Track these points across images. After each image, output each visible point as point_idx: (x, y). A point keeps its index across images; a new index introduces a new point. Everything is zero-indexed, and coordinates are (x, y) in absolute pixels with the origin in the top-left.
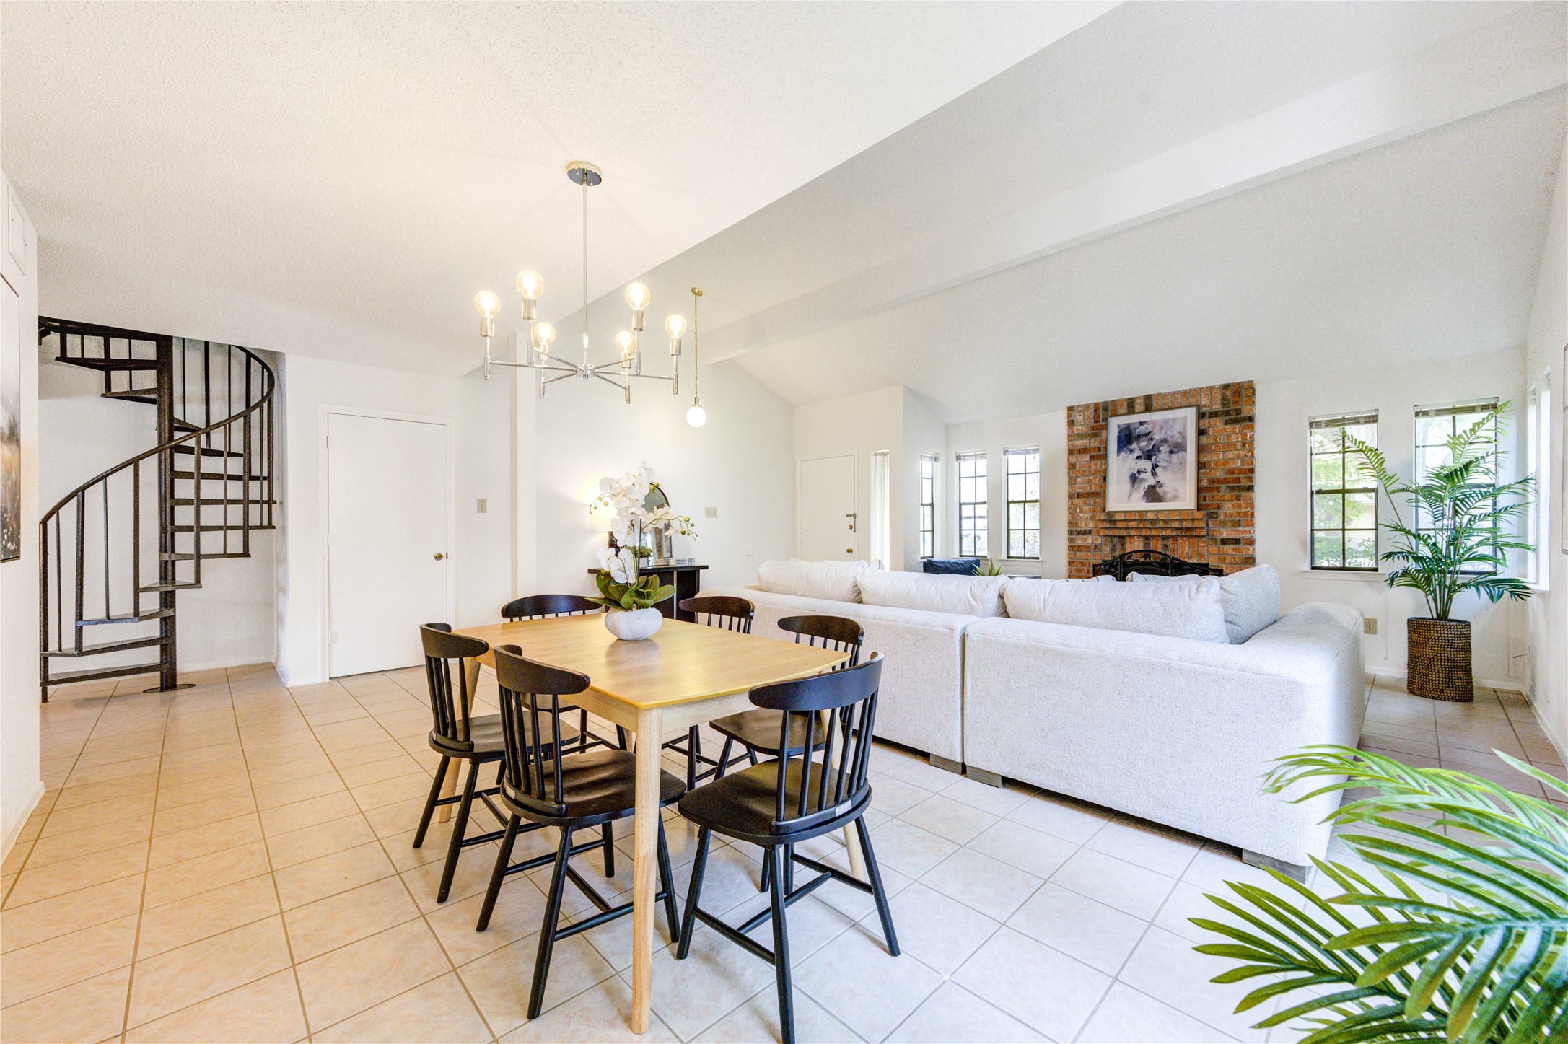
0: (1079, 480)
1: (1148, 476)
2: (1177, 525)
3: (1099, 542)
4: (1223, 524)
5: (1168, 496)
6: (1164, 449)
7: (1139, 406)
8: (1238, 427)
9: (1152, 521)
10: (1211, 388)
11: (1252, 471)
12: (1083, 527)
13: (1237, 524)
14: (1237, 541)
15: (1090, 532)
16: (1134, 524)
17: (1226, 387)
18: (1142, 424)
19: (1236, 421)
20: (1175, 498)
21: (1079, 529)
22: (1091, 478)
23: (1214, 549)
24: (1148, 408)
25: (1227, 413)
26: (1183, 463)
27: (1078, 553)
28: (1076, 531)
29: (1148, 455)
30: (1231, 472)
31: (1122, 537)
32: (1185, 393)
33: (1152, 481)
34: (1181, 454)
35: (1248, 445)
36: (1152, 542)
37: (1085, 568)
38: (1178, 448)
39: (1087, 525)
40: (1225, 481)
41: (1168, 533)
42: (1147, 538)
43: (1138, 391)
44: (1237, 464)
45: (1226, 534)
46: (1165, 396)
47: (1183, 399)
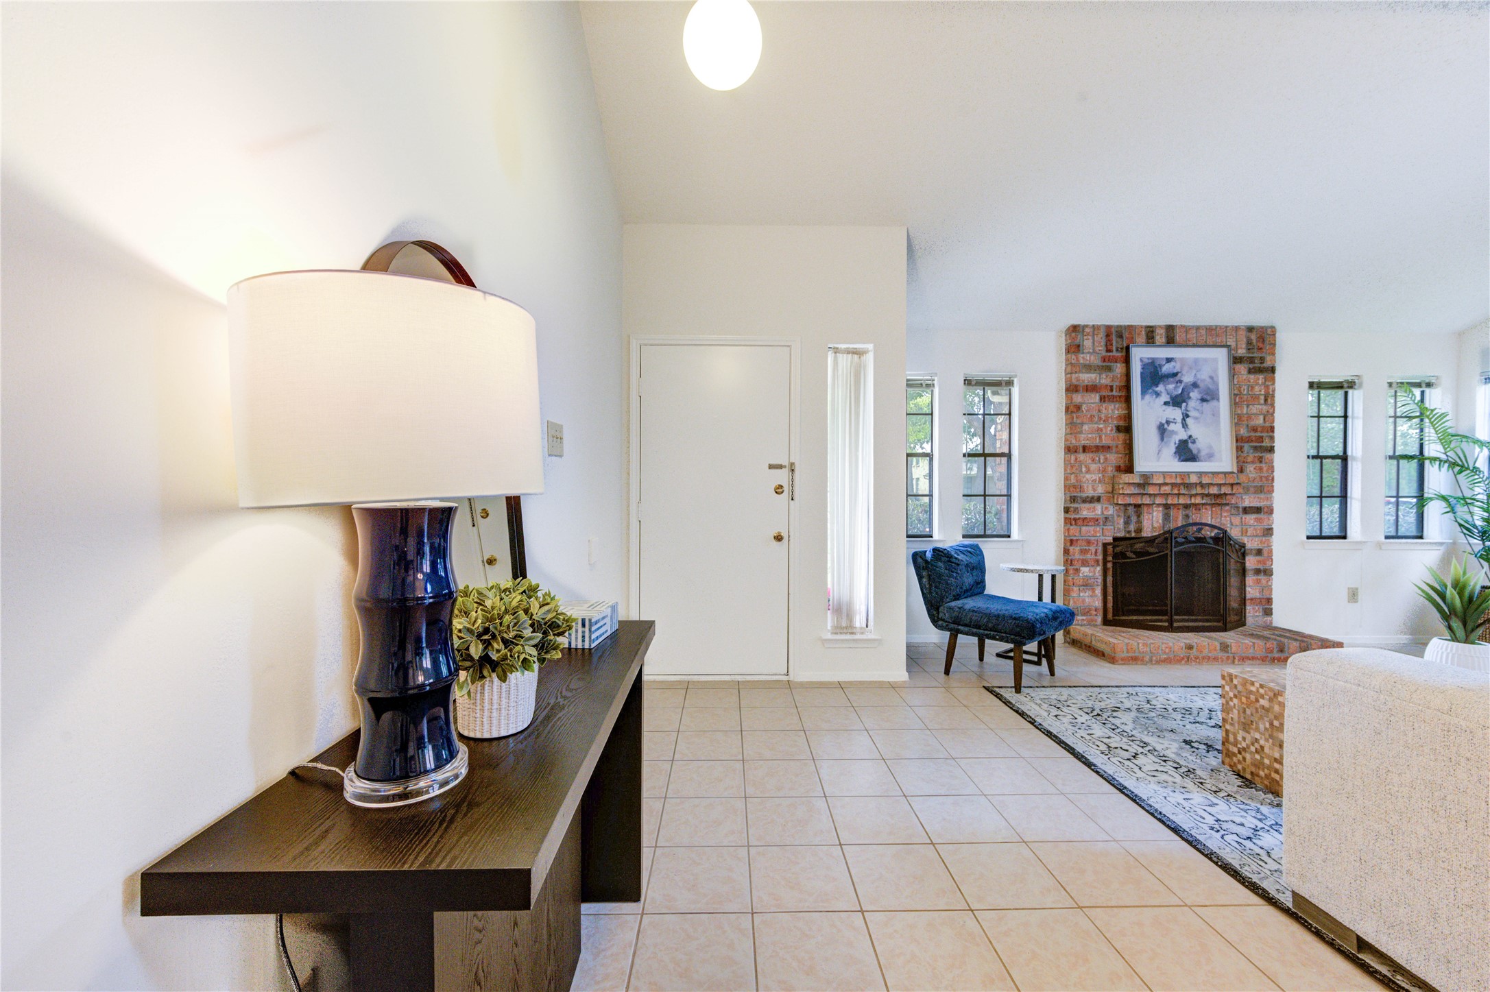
0: (1086, 427)
1: (1178, 427)
2: (1214, 490)
3: (1111, 512)
4: (1247, 490)
5: (1203, 453)
6: (1195, 395)
7: (1160, 337)
8: (1261, 377)
9: (1188, 486)
10: (1237, 328)
11: (1272, 429)
12: (1090, 492)
13: (1258, 490)
14: (1258, 510)
15: (1098, 499)
16: (1167, 489)
17: (1250, 329)
18: (1169, 360)
19: (1260, 370)
20: (1210, 456)
21: (1084, 495)
22: (1101, 426)
23: (1236, 520)
24: (1170, 341)
27: (1084, 528)
28: (1081, 497)
29: (1177, 401)
30: (1255, 430)
31: (1138, 506)
32: (1210, 330)
33: (1183, 435)
34: (1214, 403)
35: (1269, 399)
37: (1093, 549)
38: (1209, 396)
39: (1094, 490)
40: (1249, 440)
41: (1198, 500)
43: (1159, 319)
44: (1260, 421)
45: (1248, 501)
46: (1187, 329)
47: (1210, 336)
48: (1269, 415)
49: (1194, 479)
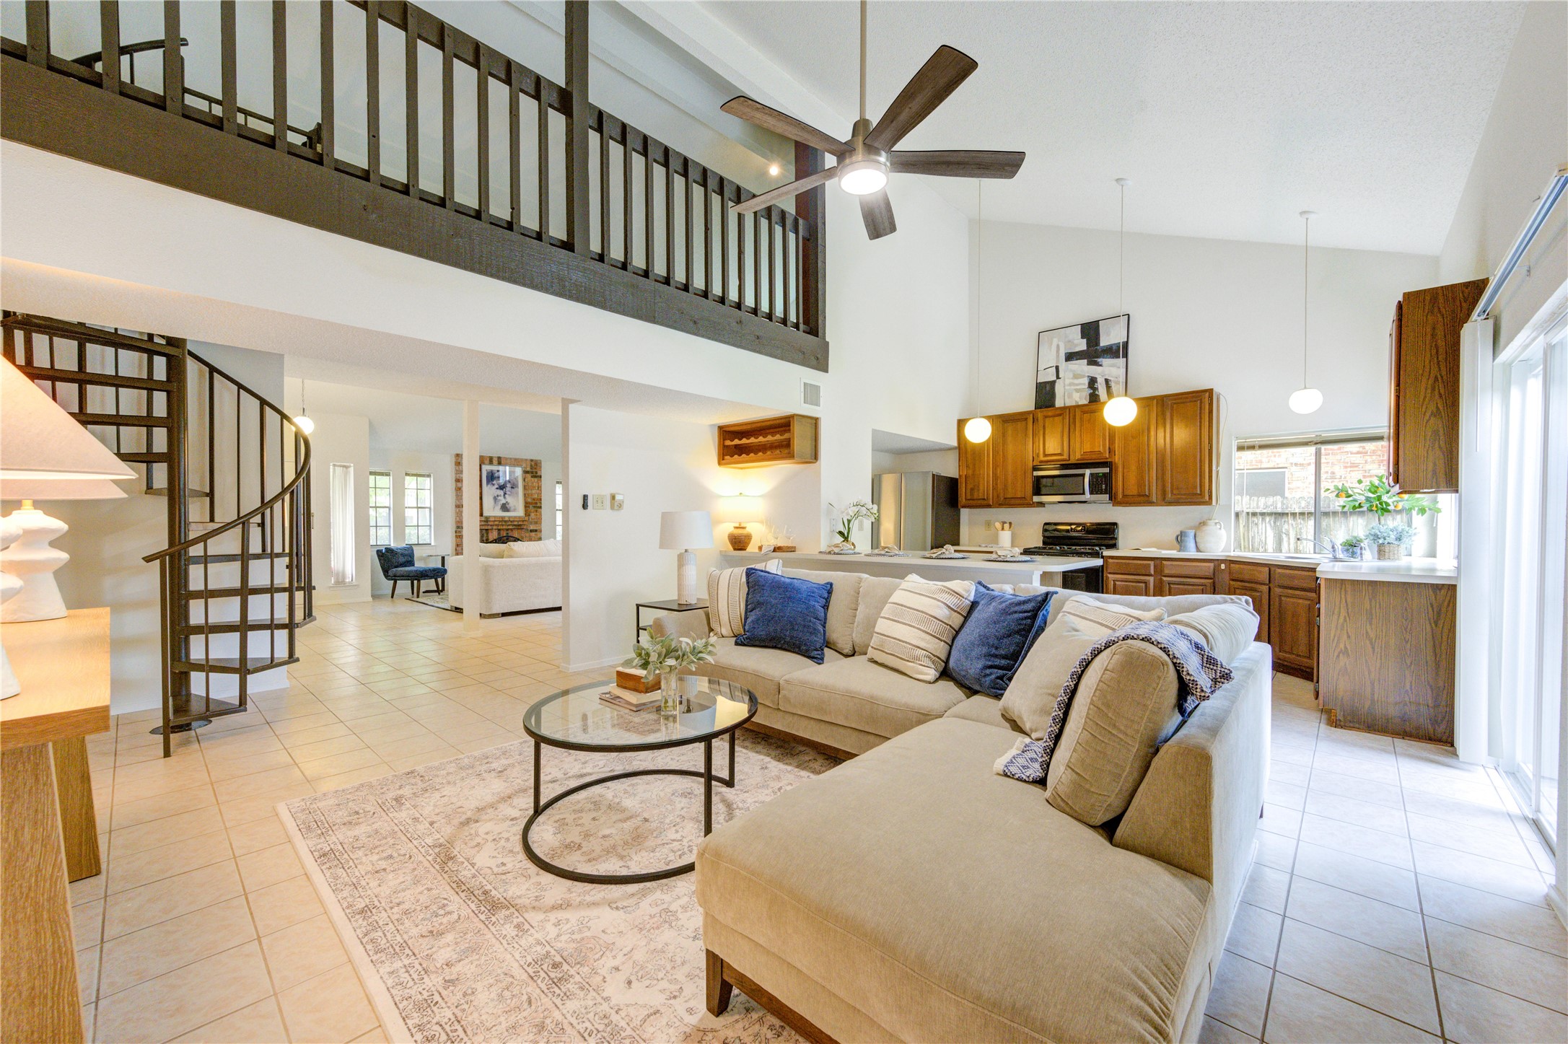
1: (502, 498)
2: (516, 523)
4: (531, 523)
5: (512, 509)
6: (508, 485)
7: (495, 461)
8: (536, 480)
9: (505, 521)
10: (526, 460)
11: (541, 499)
13: (536, 523)
14: (536, 531)
16: (497, 523)
17: (532, 460)
18: (497, 471)
19: (536, 477)
20: (515, 510)
23: (527, 535)
24: (500, 463)
25: (532, 473)
26: (517, 493)
28: (461, 526)
29: (501, 488)
30: (533, 500)
31: (487, 530)
32: (516, 459)
33: (504, 501)
34: (516, 489)
35: (539, 488)
36: (502, 532)
38: (514, 486)
40: (531, 503)
41: (511, 527)
42: (499, 530)
43: (495, 454)
44: (536, 496)
45: (532, 527)
46: (506, 459)
47: (515, 462)
48: (540, 494)
49: (507, 519)
